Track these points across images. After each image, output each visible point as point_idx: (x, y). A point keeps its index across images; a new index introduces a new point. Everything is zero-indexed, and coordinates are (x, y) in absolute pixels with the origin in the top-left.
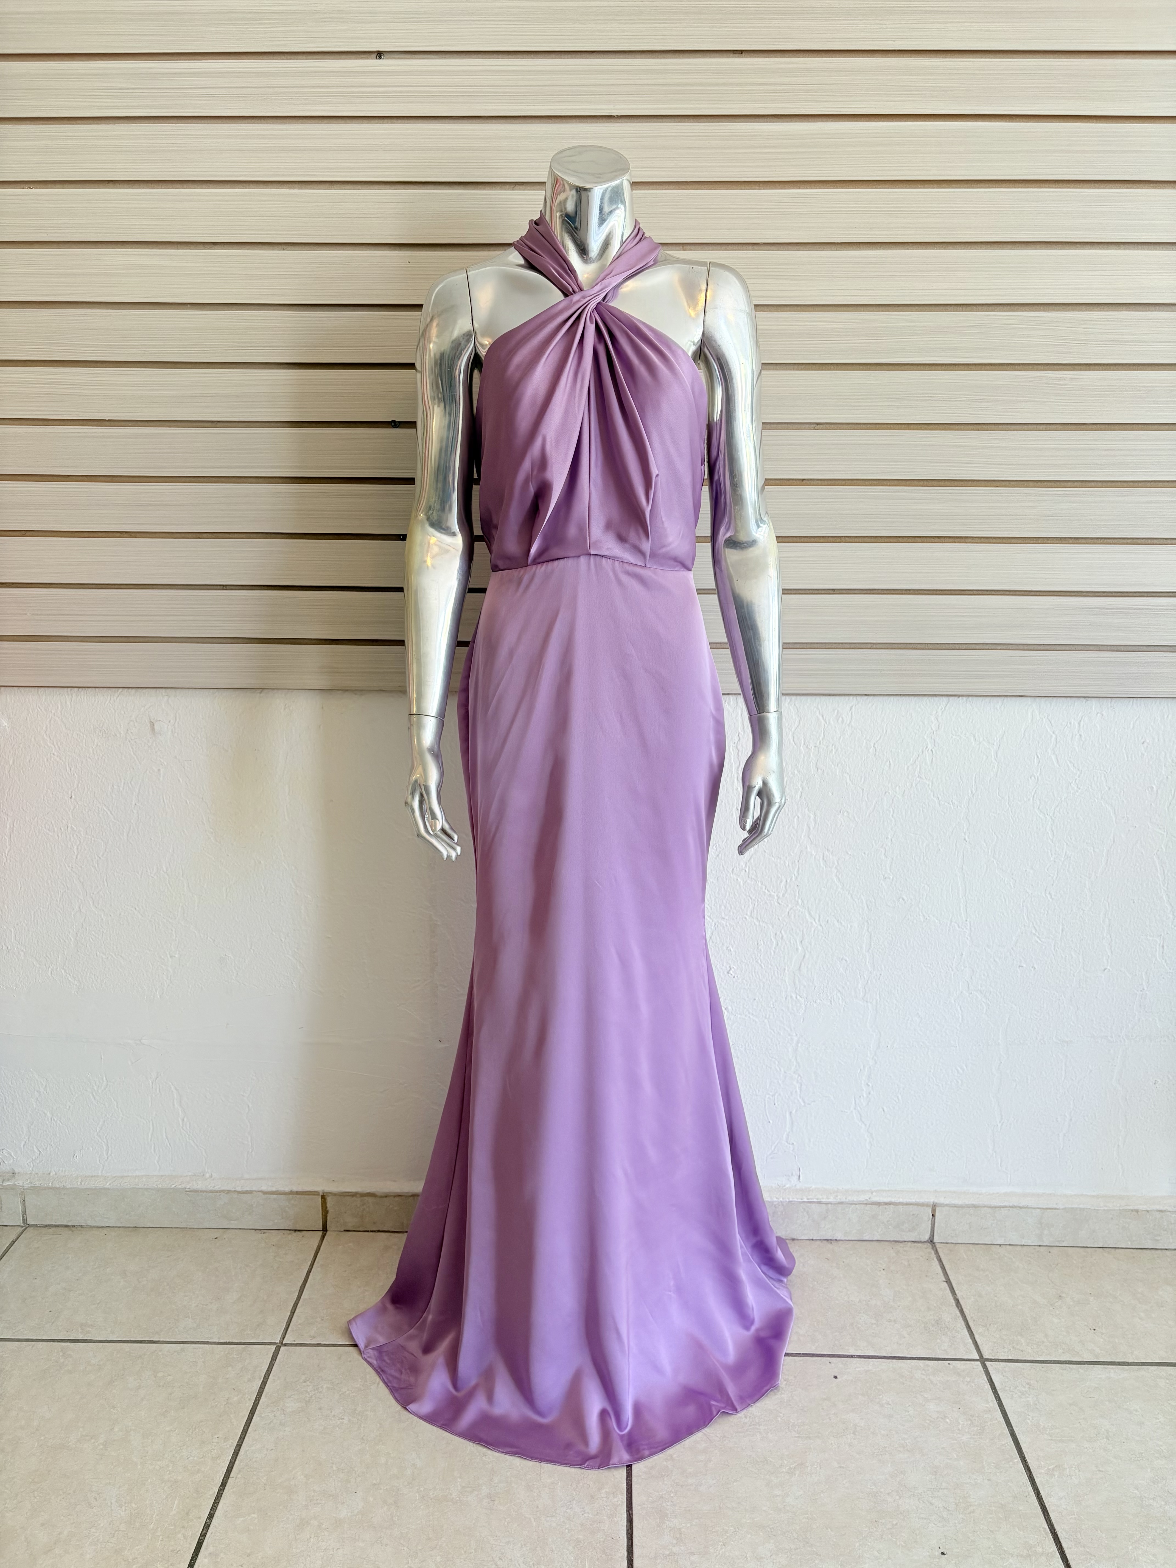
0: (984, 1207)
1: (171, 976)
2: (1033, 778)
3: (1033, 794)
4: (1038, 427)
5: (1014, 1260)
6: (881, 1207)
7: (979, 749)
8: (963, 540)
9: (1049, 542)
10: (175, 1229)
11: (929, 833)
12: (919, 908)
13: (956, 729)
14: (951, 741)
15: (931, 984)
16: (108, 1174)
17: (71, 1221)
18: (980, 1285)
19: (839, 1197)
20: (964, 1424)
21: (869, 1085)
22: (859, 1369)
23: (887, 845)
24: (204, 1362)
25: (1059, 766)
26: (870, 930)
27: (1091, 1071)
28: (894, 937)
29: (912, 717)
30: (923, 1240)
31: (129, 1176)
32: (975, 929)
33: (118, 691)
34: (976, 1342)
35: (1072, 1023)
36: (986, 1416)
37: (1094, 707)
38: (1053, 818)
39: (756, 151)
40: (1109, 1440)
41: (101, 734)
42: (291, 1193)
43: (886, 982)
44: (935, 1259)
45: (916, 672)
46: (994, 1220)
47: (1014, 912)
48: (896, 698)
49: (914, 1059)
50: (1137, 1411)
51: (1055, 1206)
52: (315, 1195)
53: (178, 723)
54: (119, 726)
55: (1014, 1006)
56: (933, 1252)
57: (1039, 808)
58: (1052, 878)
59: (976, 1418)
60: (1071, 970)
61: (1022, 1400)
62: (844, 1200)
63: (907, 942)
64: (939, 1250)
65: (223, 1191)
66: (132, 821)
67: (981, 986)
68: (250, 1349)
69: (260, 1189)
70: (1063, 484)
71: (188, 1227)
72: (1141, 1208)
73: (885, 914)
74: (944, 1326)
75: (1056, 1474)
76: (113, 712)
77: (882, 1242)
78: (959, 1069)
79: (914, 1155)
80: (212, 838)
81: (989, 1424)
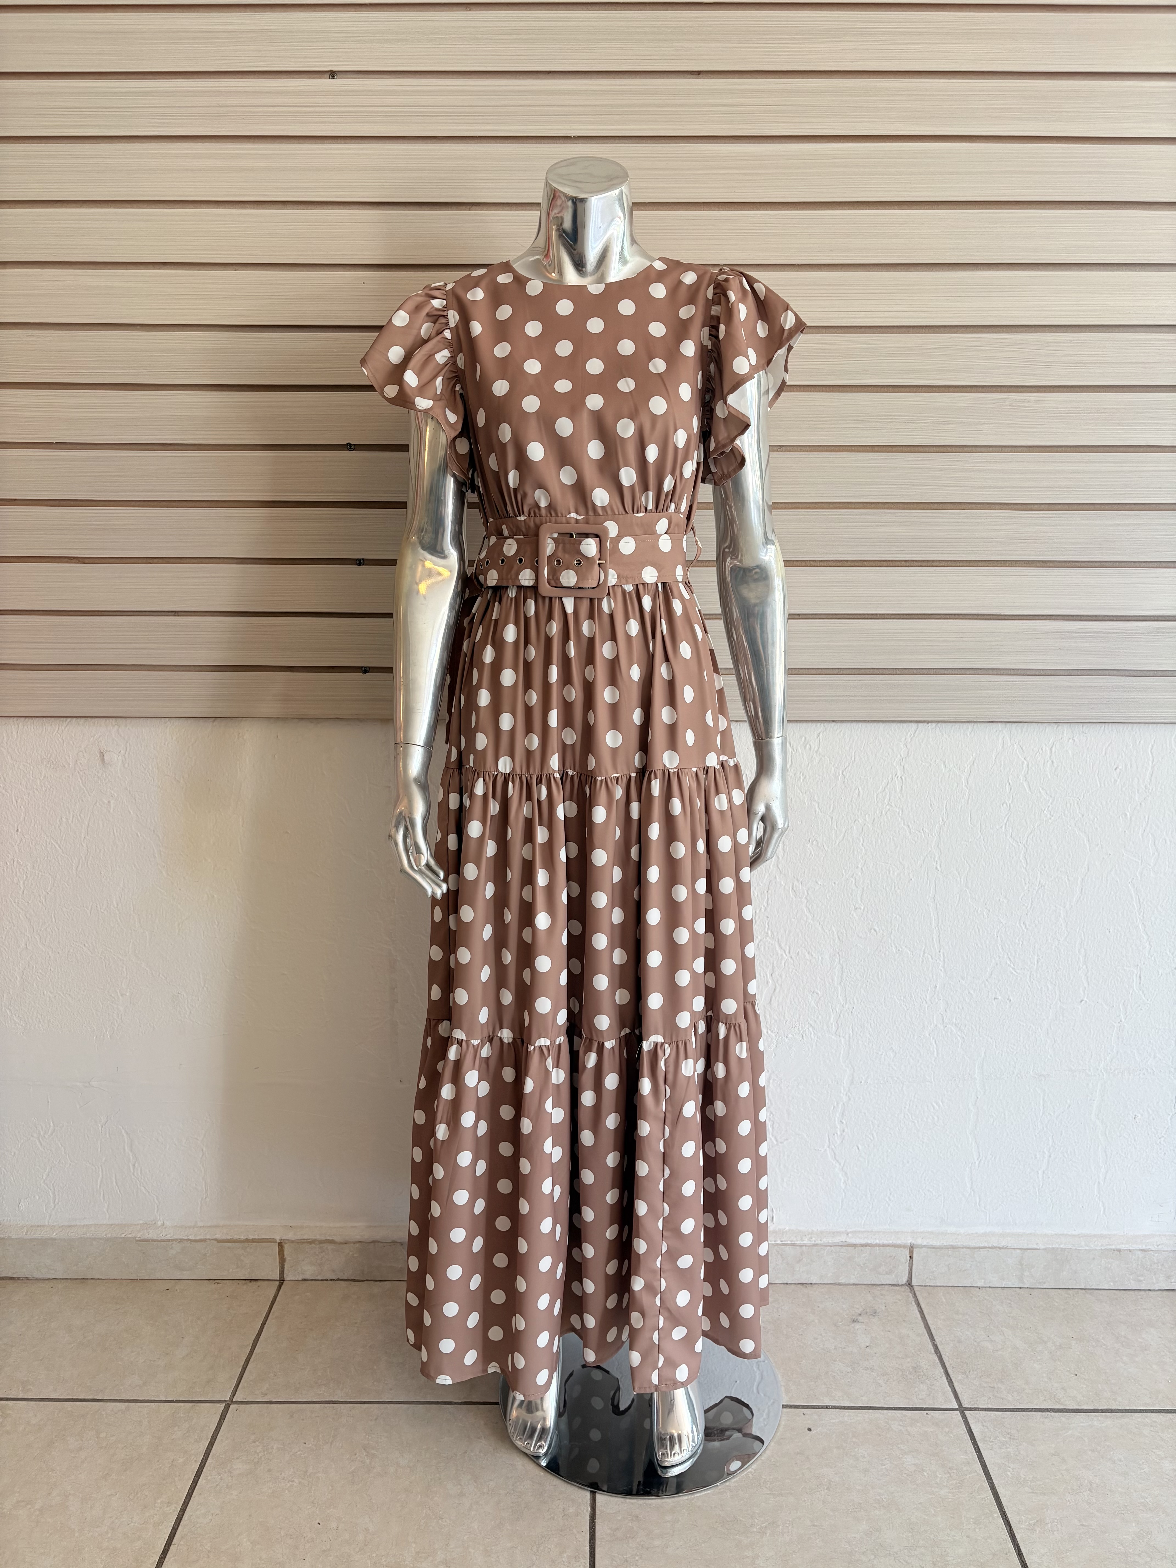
0: (963, 1248)
1: (121, 1015)
2: (1005, 805)
3: (1005, 822)
4: (1003, 449)
5: (994, 1303)
6: (857, 1248)
7: (949, 777)
8: (929, 564)
9: (1017, 565)
10: (124, 1281)
11: (900, 862)
12: (891, 938)
13: (926, 756)
14: (920, 769)
15: (905, 1017)
16: (55, 1224)
17: (16, 1273)
18: (959, 1330)
19: (814, 1239)
20: (942, 1478)
21: (843, 1123)
22: (834, 1421)
23: (857, 874)
24: (149, 1422)
25: (1032, 793)
26: (841, 962)
27: (1069, 1106)
28: (866, 969)
29: (880, 743)
30: (900, 1283)
31: (77, 1225)
32: (948, 960)
33: (66, 720)
34: (955, 1390)
35: (1049, 1057)
36: (965, 1469)
37: (1065, 732)
38: (1026, 846)
39: (715, 172)
40: (1092, 1492)
41: (49, 765)
42: (247, 1240)
43: (859, 1016)
44: (914, 1303)
45: (884, 698)
46: (973, 1262)
47: (988, 942)
48: (864, 725)
49: (889, 1095)
50: (1120, 1461)
51: (1035, 1246)
52: (271, 1242)
53: (129, 753)
54: (67, 757)
55: (989, 1039)
56: (911, 1295)
57: (1011, 836)
58: (1027, 908)
59: (955, 1471)
60: (1047, 1001)
61: (1003, 1450)
62: (819, 1242)
63: (880, 973)
64: (917, 1293)
65: (175, 1240)
66: (81, 855)
67: (956, 1019)
68: (198, 1408)
69: (214, 1237)
70: (1029, 507)
71: (139, 1278)
72: (1123, 1247)
73: (856, 945)
74: (922, 1373)
75: (1038, 1529)
76: (62, 742)
77: (859, 1286)
78: (935, 1105)
79: (891, 1194)
80: (164, 873)
81: (968, 1476)
